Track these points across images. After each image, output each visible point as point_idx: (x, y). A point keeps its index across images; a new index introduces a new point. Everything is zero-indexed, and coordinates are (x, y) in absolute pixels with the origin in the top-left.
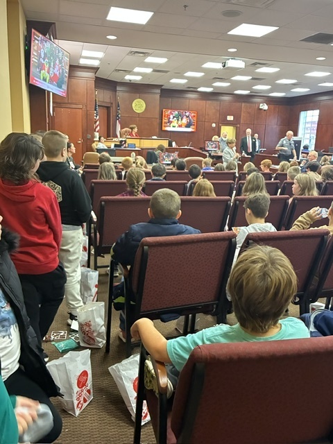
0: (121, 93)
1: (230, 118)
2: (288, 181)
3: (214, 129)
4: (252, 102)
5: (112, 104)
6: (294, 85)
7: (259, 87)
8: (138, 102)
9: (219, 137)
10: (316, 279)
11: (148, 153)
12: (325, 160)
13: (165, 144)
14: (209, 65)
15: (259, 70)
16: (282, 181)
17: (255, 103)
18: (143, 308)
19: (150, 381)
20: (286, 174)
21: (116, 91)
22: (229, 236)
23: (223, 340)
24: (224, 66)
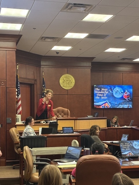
0: (46, 69)
5: (36, 80)
8: (66, 77)
21: (39, 66)
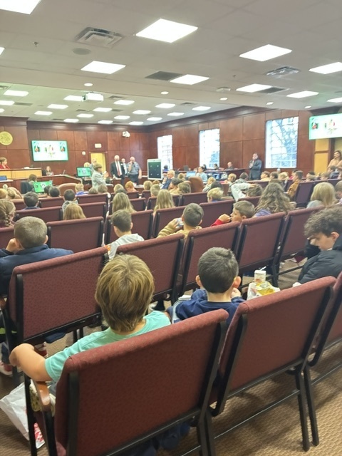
1: (98, 146)
2: (152, 197)
3: (84, 156)
4: (116, 131)
6: (149, 115)
7: (119, 117)
8: (4, 134)
9: (90, 163)
10: (180, 275)
11: (22, 184)
12: (181, 177)
13: (38, 173)
14: (70, 98)
15: (116, 103)
16: (147, 198)
17: (118, 131)
18: (25, 336)
19: (37, 403)
20: (150, 192)
22: (101, 252)
23: (97, 345)
24: (85, 99)
